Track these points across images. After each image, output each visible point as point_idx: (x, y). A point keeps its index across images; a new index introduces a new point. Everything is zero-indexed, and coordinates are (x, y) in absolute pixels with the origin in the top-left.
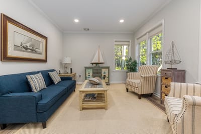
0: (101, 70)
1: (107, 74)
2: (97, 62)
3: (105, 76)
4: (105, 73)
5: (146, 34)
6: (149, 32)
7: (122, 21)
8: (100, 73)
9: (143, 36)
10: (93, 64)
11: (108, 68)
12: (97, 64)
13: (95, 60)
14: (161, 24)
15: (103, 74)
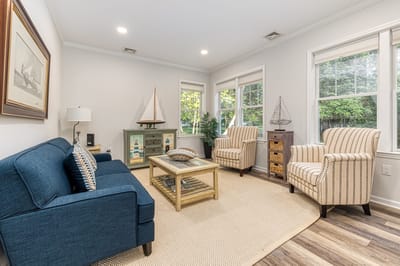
0: (161, 136)
1: (171, 144)
2: (151, 119)
3: (168, 147)
4: (168, 141)
5: (234, 79)
6: (239, 77)
7: (204, 52)
8: (160, 142)
9: (231, 80)
10: (142, 124)
11: (174, 131)
12: (150, 124)
13: (147, 117)
14: (261, 71)
15: (165, 144)
